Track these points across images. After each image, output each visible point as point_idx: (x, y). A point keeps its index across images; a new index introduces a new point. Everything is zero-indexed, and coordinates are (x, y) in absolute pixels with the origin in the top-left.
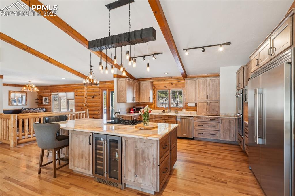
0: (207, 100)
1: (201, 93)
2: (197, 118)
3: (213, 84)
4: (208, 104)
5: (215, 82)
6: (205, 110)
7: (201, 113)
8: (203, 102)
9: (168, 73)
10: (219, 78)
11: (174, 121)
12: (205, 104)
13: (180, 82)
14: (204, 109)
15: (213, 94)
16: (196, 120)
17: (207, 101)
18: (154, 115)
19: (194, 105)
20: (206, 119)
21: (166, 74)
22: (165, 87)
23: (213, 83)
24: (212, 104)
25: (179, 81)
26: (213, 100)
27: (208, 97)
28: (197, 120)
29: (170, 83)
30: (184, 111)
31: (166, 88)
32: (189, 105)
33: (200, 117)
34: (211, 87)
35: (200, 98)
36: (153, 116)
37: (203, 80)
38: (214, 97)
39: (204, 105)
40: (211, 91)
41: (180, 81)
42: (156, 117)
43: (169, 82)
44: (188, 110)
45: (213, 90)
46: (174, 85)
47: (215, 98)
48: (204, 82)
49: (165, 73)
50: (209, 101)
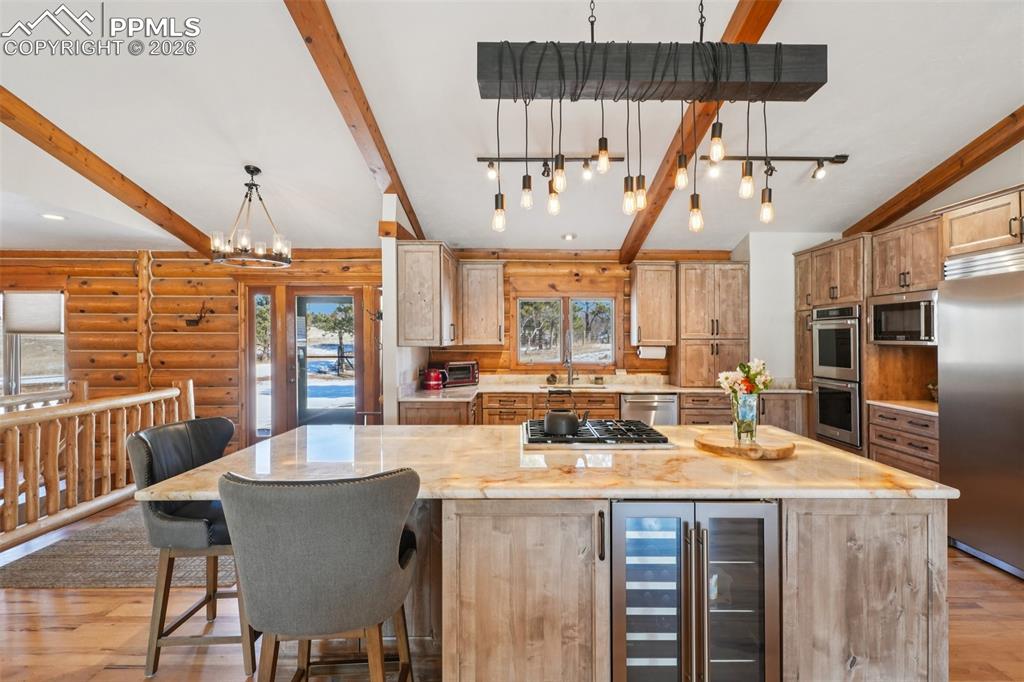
0: (712, 337)
1: (693, 311)
2: (690, 400)
3: (729, 286)
4: (716, 350)
5: (734, 278)
6: (704, 371)
7: (693, 379)
8: (698, 342)
9: (574, 237)
10: (745, 268)
11: (613, 412)
12: (706, 350)
13: (606, 272)
14: (701, 365)
15: (730, 316)
16: (687, 406)
17: (712, 342)
18: (533, 394)
19: (661, 354)
20: (717, 399)
21: (569, 238)
22: (553, 287)
23: (730, 281)
24: (725, 350)
25: (604, 269)
26: (730, 336)
27: (715, 327)
28: (690, 405)
29: (571, 272)
30: (622, 374)
31: (557, 291)
32: (645, 353)
33: (699, 395)
34: (724, 296)
35: (689, 329)
36: (530, 399)
37: (699, 271)
38: (731, 328)
39: (700, 354)
40: (724, 306)
41: (609, 269)
42: (541, 399)
43: (565, 270)
44: (634, 373)
45: (728, 306)
46: (585, 282)
47: (735, 330)
48: (703, 274)
49: (564, 237)
50: (717, 341)
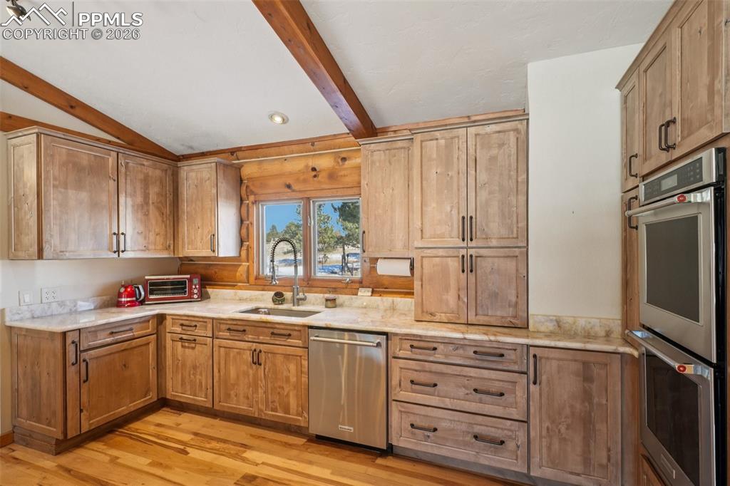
0: (464, 244)
1: (432, 206)
2: (407, 345)
3: (493, 159)
4: (469, 265)
5: (501, 145)
6: (451, 298)
7: (433, 310)
8: (441, 252)
10: (521, 126)
11: (299, 351)
12: (454, 265)
13: (347, 163)
14: (447, 289)
15: (494, 209)
16: (401, 354)
17: (463, 252)
18: (213, 319)
19: (402, 269)
20: (451, 348)
22: (289, 186)
23: (495, 152)
24: (484, 266)
25: (344, 159)
26: (494, 243)
27: (468, 228)
28: (408, 354)
29: (307, 166)
30: (364, 295)
31: (294, 191)
32: (384, 268)
33: (420, 338)
34: (483, 177)
35: (427, 234)
36: (210, 326)
37: (442, 142)
38: (494, 227)
39: (445, 271)
40: (483, 195)
41: (350, 158)
42: (224, 327)
43: (301, 165)
44: (380, 294)
45: (490, 193)
46: (322, 176)
47: (504, 232)
48: (448, 147)
49: (271, 119)
50: (471, 252)
